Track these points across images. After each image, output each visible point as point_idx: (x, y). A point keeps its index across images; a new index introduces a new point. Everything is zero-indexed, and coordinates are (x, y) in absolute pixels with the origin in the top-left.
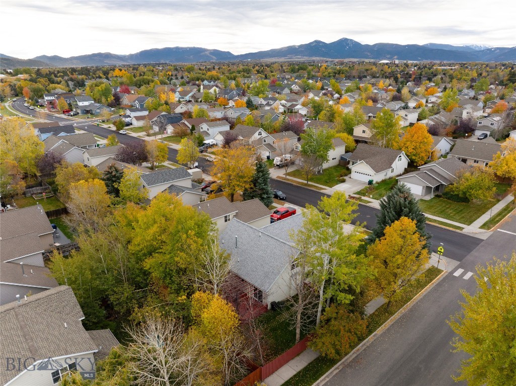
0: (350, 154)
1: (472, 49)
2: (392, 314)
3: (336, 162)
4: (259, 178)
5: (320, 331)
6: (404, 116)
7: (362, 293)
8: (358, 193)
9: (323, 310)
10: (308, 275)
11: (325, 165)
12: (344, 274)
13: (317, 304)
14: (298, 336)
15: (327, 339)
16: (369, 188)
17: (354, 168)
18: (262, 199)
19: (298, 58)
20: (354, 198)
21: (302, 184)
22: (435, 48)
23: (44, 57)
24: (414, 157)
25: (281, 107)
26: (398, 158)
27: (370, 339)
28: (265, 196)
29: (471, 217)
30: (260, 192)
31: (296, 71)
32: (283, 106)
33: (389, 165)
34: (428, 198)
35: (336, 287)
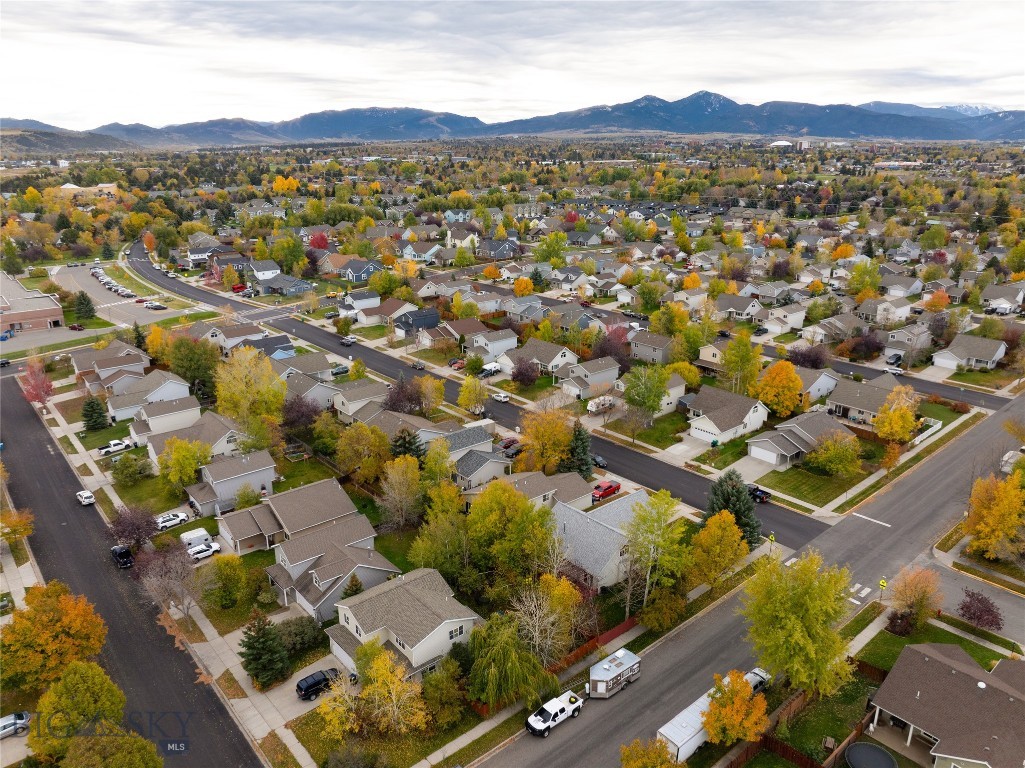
0: (692, 394)
1: (960, 114)
2: (714, 599)
3: (672, 408)
4: (577, 447)
5: (646, 609)
6: (782, 317)
7: (683, 578)
8: (697, 459)
9: (649, 592)
10: (636, 561)
11: (657, 415)
12: (667, 561)
13: (644, 587)
14: (627, 614)
15: (652, 616)
16: (713, 452)
17: (695, 422)
18: (581, 471)
19: (612, 132)
20: (691, 466)
21: (627, 442)
22: (883, 112)
23: (116, 127)
24: (775, 407)
25: (589, 286)
26: (752, 409)
27: (692, 619)
28: (584, 468)
29: (828, 496)
30: (578, 463)
31: (609, 179)
32: (592, 285)
33: (739, 420)
34: (782, 469)
35: (660, 573)
